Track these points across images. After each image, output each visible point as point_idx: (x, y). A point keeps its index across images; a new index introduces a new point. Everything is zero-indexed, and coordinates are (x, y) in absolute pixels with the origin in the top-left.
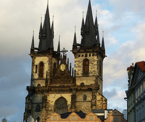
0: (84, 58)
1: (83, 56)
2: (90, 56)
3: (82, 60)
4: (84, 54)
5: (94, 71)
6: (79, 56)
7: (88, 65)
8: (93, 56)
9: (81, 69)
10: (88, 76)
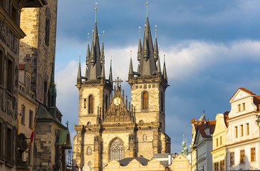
0: (143, 89)
1: (141, 87)
2: (150, 87)
3: (140, 93)
4: (143, 85)
5: (155, 106)
6: (137, 87)
7: (148, 98)
8: (154, 87)
9: (140, 103)
10: (148, 112)
